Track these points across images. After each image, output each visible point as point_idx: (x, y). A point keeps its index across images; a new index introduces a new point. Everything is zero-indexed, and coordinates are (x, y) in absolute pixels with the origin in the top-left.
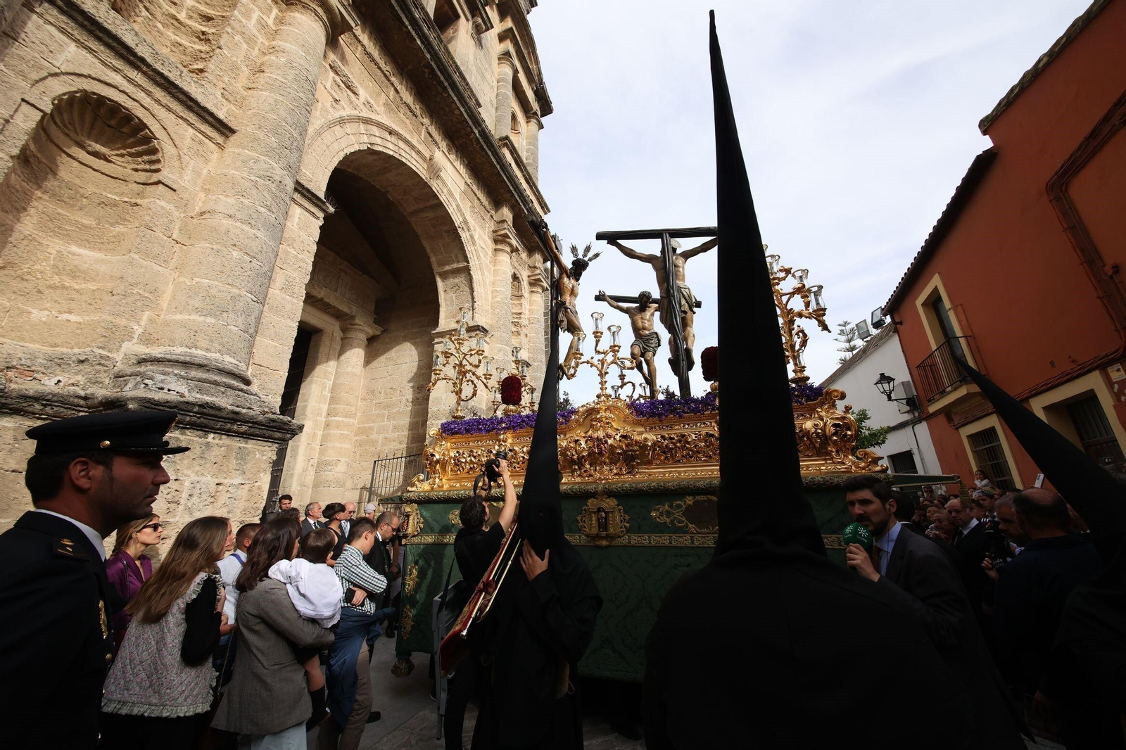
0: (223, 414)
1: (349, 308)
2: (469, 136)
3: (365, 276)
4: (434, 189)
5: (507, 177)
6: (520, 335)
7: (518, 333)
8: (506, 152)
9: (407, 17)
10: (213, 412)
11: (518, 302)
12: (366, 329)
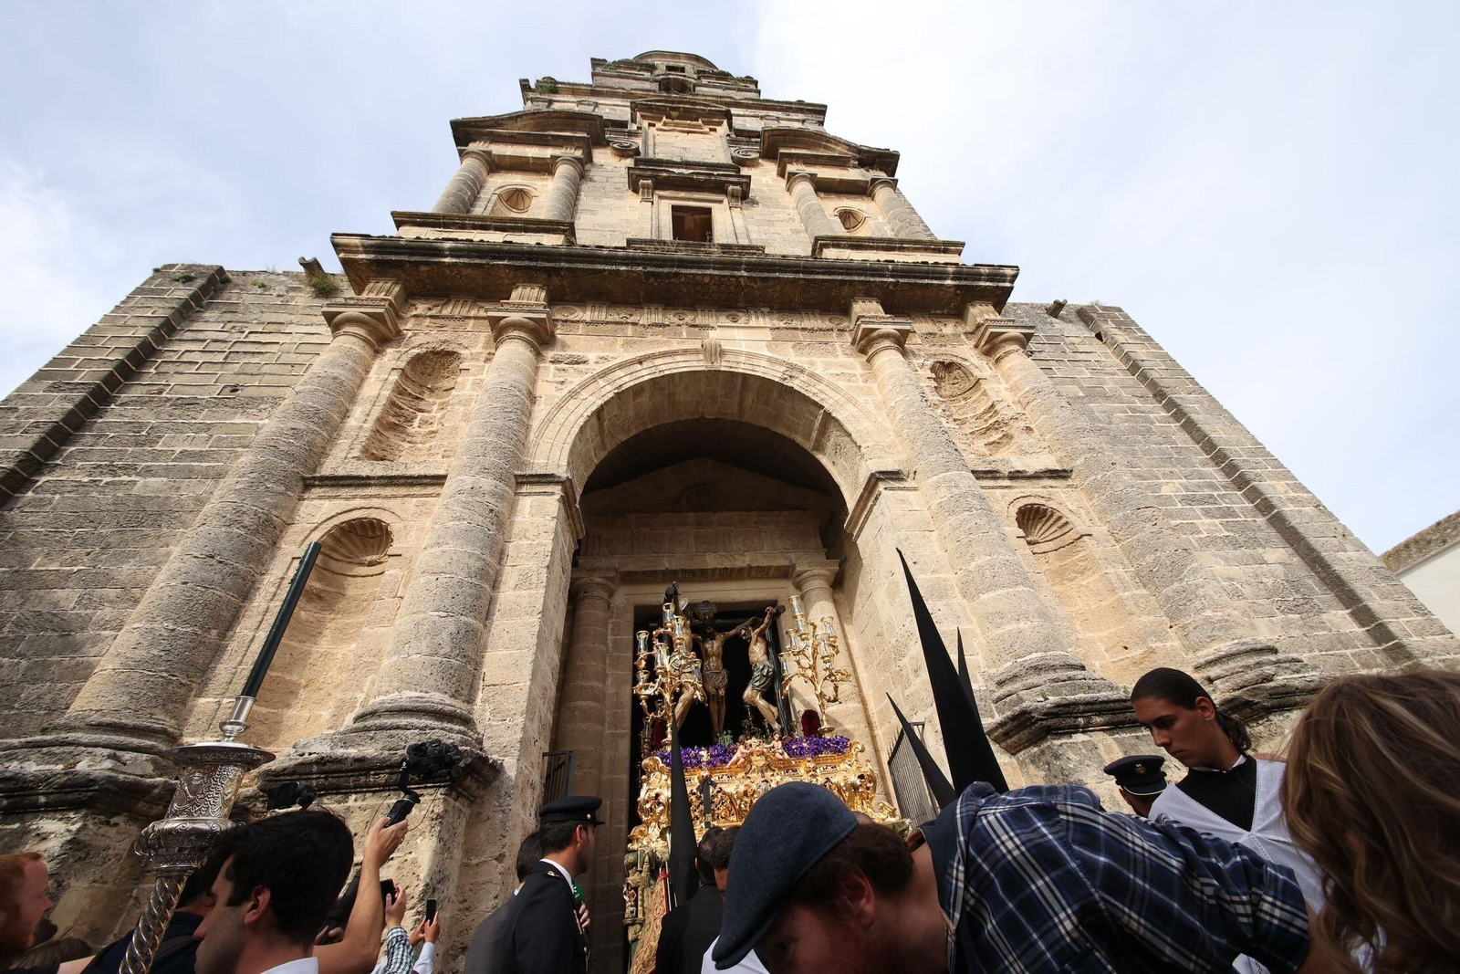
0: (347, 766)
1: (786, 558)
2: (739, 285)
3: (784, 512)
4: (723, 369)
5: (823, 273)
6: (1012, 437)
7: (1007, 436)
8: (831, 254)
9: (599, 263)
10: (334, 767)
11: (979, 393)
12: (816, 572)
